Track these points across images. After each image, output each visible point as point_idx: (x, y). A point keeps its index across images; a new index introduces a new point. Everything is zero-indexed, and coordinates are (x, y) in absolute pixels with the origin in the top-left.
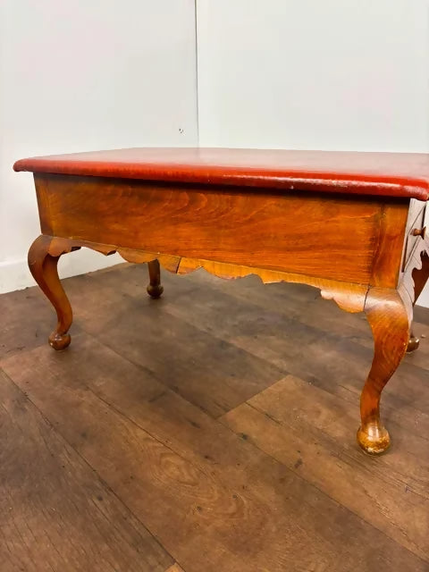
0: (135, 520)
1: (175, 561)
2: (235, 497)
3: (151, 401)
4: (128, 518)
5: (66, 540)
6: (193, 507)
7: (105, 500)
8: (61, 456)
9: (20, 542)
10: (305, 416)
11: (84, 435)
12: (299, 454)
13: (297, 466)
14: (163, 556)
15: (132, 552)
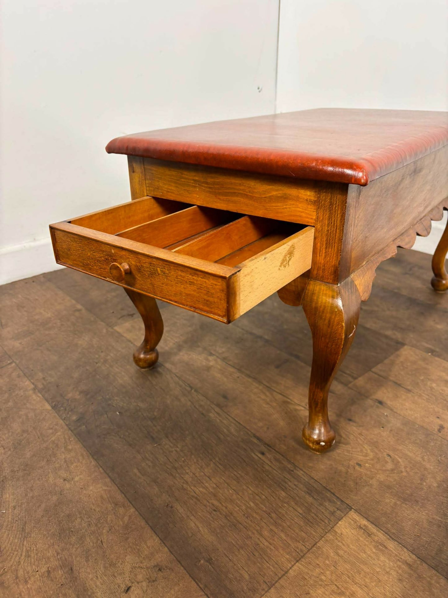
0: (302, 472)
1: (352, 508)
2: (389, 455)
3: (277, 367)
4: (295, 471)
5: (245, 487)
6: (351, 463)
7: (267, 455)
8: (211, 415)
9: (203, 488)
10: (434, 385)
11: (225, 397)
12: (438, 420)
13: (439, 431)
14: (339, 503)
15: (310, 499)
